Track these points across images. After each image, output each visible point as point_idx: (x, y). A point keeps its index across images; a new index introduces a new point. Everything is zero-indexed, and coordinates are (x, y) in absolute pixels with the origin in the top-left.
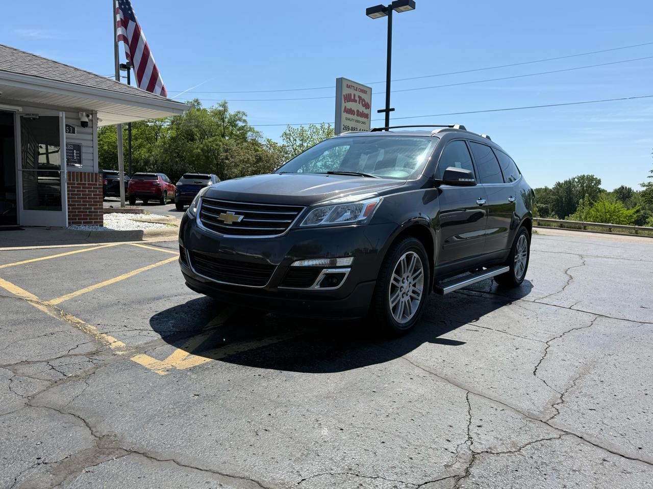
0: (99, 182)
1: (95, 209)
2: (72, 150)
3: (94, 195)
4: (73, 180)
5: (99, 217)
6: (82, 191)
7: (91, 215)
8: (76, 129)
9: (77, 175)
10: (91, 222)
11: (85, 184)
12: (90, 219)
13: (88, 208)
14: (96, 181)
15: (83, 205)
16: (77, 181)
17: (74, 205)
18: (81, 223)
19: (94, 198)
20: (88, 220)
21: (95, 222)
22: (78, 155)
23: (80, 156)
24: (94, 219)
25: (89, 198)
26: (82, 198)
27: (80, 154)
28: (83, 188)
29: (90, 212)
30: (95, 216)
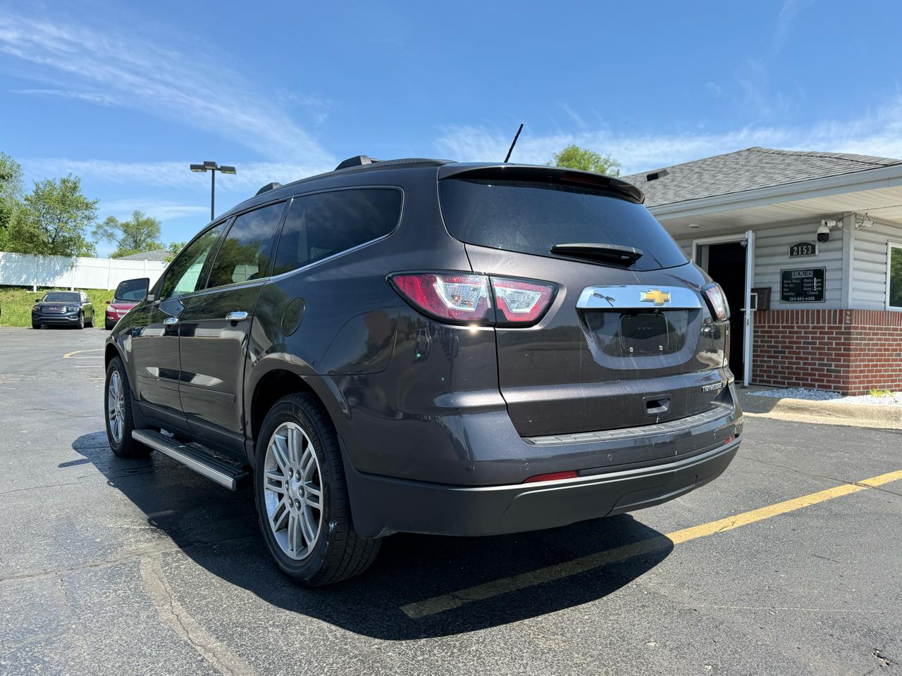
0: (845, 323)
1: (836, 366)
2: (810, 278)
3: (836, 344)
4: (808, 322)
5: (842, 380)
6: (819, 338)
7: (831, 376)
8: (817, 247)
9: (813, 314)
10: (830, 387)
11: (824, 328)
12: (828, 381)
13: (826, 365)
14: (841, 323)
15: (819, 359)
16: (812, 323)
17: (807, 359)
18: (814, 386)
19: (835, 349)
20: (825, 383)
21: (836, 388)
22: (820, 284)
23: (822, 286)
24: (834, 382)
25: (828, 349)
26: (818, 349)
27: (822, 282)
28: (821, 333)
29: (828, 371)
30: (836, 377)
